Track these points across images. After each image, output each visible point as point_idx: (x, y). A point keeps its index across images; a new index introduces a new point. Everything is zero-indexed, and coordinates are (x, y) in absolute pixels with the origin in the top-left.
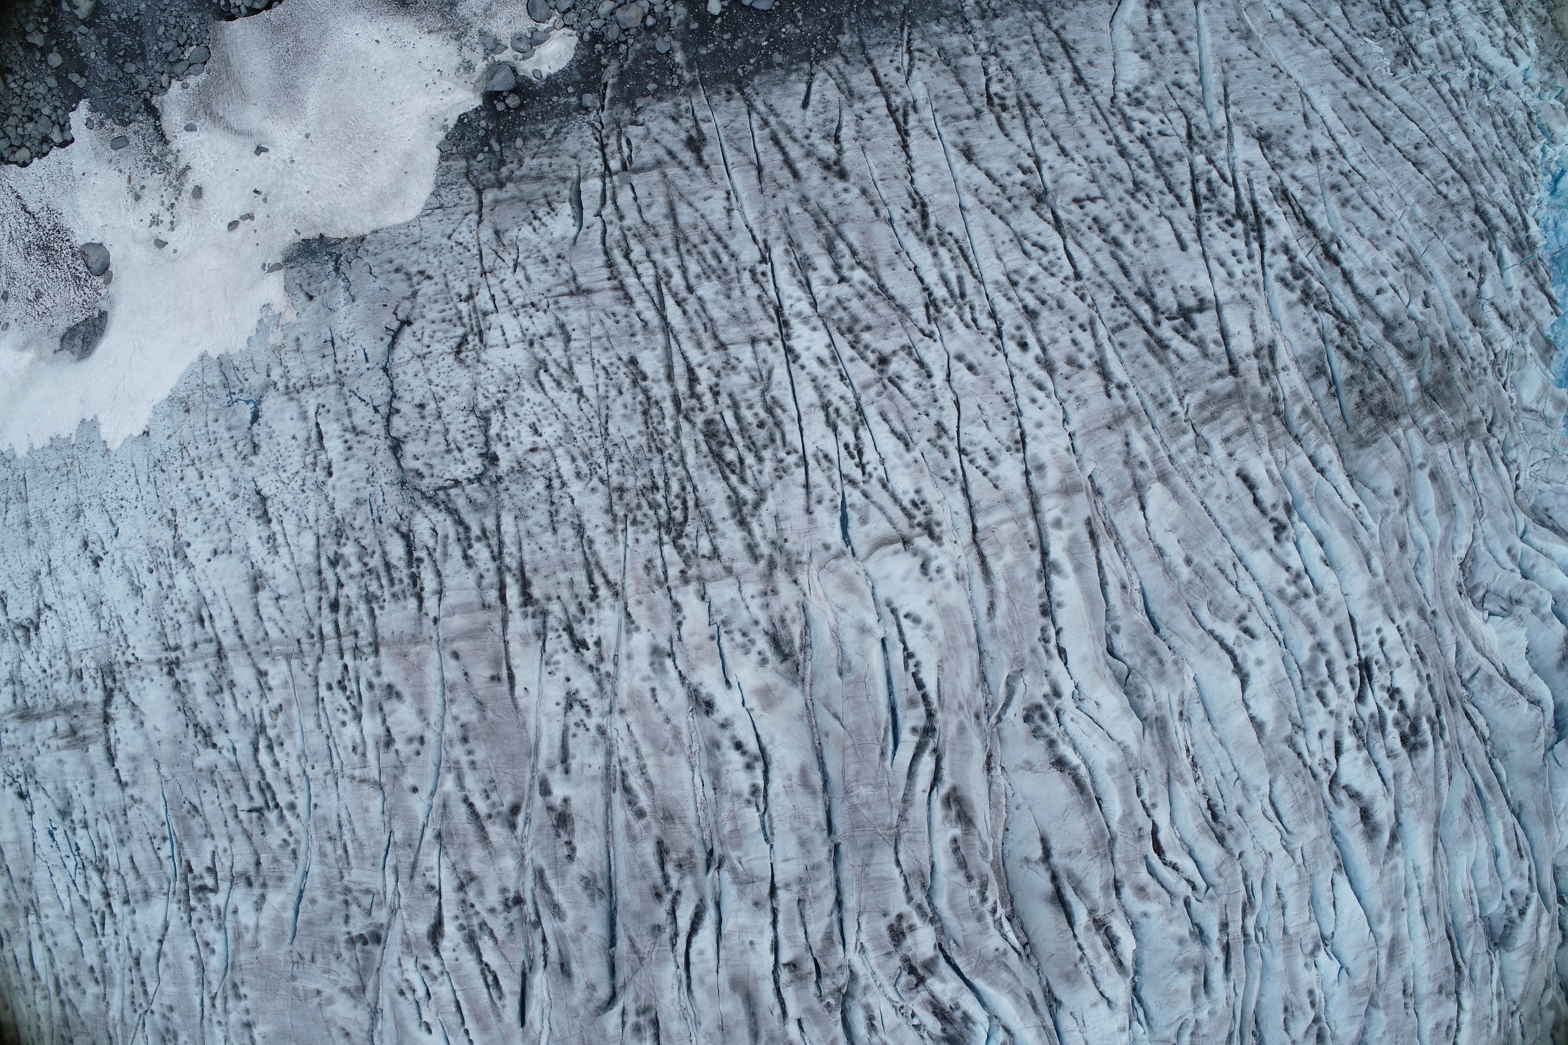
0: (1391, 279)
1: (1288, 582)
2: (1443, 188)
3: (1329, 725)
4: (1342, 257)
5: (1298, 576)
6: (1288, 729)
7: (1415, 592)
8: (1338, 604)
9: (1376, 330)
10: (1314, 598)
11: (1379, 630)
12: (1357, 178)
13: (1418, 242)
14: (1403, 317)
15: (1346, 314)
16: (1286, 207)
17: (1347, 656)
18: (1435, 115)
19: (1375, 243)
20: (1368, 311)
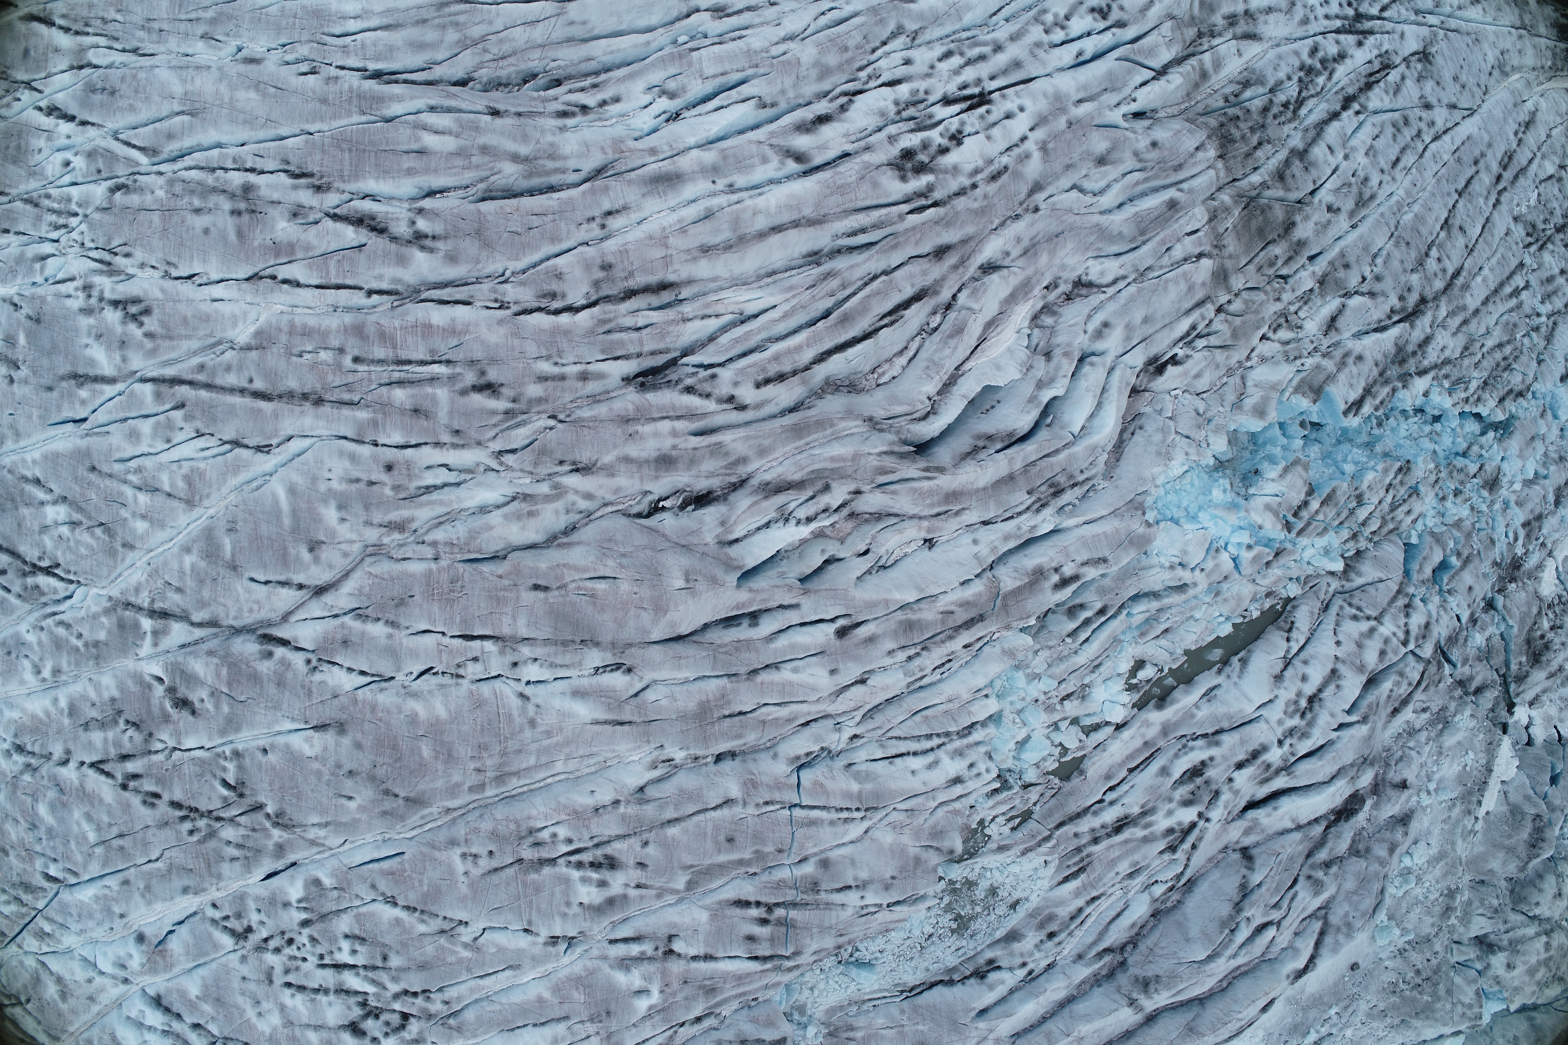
0: (1345, 163)
1: (1056, 15)
2: (1434, 253)
3: (919, 67)
4: (1350, 112)
5: (1063, 28)
6: (911, 26)
7: (1057, 177)
8: (1043, 63)
9: (1297, 141)
10: (1045, 38)
11: (1022, 109)
12: (1421, 148)
13: (1382, 209)
14: (1314, 173)
15: (1303, 111)
16: (1377, 66)
17: (992, 78)
18: (1494, 261)
19: (1370, 151)
20: (1312, 134)
